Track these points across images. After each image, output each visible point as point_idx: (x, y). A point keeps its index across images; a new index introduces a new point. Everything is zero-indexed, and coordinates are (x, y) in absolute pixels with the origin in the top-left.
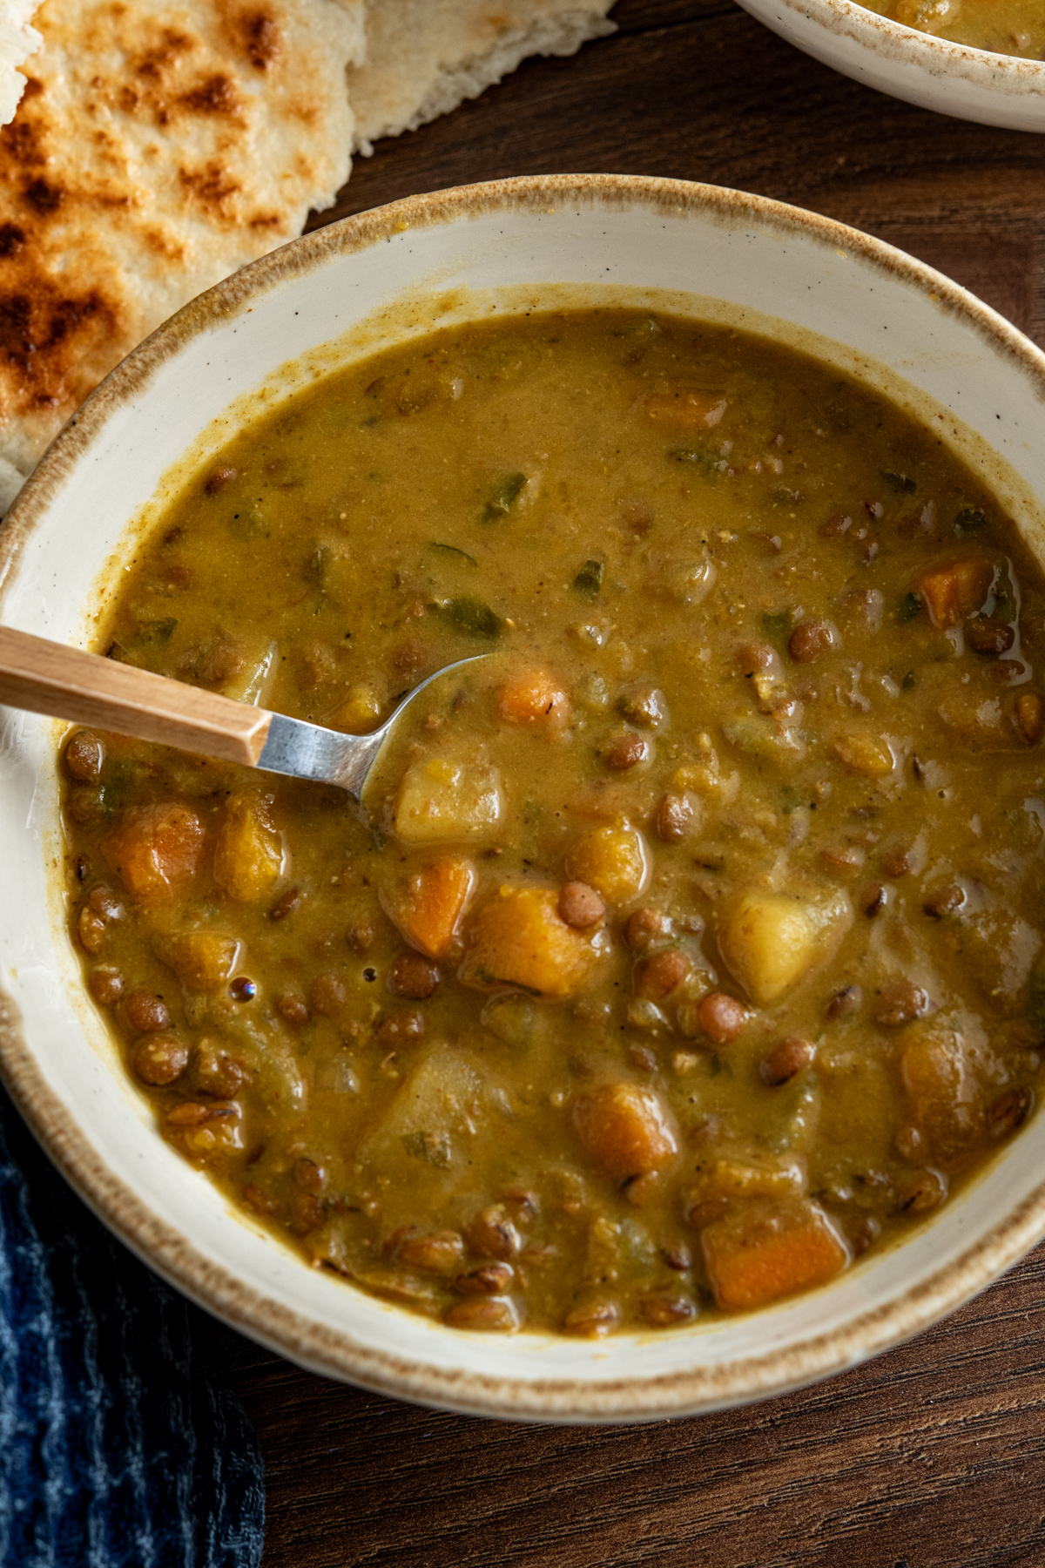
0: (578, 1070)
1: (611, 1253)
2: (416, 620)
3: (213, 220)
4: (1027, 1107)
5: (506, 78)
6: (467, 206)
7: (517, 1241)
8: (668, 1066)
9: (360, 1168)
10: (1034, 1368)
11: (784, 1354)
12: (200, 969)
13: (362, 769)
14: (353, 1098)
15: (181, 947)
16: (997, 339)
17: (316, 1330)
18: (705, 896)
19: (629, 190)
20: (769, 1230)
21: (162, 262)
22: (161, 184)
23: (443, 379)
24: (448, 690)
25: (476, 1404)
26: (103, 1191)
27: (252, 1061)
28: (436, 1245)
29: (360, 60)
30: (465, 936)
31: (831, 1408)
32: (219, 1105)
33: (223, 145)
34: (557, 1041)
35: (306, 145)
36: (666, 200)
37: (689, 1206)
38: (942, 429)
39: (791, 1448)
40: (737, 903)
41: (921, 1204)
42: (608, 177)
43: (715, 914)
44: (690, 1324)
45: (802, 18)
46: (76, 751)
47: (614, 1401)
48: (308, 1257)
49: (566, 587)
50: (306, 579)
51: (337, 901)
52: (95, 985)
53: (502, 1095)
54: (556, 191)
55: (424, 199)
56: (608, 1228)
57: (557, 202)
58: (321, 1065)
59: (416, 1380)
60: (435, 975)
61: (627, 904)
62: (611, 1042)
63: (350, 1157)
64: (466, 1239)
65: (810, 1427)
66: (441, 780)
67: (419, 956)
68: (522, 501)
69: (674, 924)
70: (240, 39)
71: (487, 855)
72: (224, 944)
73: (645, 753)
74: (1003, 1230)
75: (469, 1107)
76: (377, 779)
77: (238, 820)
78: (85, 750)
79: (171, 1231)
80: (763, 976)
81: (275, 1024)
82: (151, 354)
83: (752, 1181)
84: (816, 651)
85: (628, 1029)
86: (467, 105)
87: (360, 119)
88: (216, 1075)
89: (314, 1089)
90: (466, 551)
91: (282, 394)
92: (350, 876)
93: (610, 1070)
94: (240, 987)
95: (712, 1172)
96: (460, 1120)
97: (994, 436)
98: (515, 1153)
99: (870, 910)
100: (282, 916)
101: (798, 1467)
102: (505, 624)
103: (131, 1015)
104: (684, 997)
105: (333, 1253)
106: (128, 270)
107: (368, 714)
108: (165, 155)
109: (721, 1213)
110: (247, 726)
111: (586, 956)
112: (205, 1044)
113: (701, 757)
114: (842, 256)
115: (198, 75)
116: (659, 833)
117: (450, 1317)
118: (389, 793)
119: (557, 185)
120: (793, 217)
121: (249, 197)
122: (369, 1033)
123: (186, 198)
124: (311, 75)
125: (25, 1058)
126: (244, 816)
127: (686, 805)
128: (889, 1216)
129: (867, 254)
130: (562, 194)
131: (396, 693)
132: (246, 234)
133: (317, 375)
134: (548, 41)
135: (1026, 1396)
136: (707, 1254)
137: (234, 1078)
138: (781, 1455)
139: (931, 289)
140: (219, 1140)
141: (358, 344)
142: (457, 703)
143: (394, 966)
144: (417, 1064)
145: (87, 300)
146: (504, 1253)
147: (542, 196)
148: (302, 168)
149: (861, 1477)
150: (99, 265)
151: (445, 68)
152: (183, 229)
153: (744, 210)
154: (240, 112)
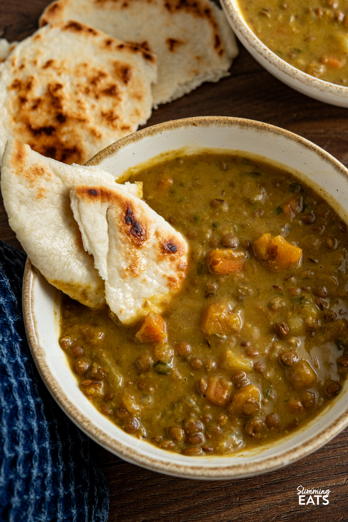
3: (111, 127)
5: (198, 88)
6: (184, 125)
10: (341, 473)
11: (265, 461)
16: (337, 168)
17: (128, 449)
19: (231, 121)
21: (95, 138)
22: (95, 116)
25: (174, 472)
26: (67, 406)
27: (107, 370)
29: (155, 82)
31: (280, 483)
32: (97, 381)
33: (115, 105)
35: (138, 105)
36: (242, 124)
38: (321, 194)
39: (267, 494)
42: (226, 117)
45: (283, 74)
47: (214, 473)
52: (62, 343)
54: (210, 121)
55: (172, 122)
57: (210, 124)
59: (157, 464)
65: (273, 488)
70: (121, 75)
74: (330, 427)
79: (86, 418)
86: (186, 95)
87: (154, 98)
88: (96, 373)
89: (125, 380)
97: (336, 196)
101: (269, 500)
103: (74, 352)
106: (85, 141)
108: (97, 107)
112: (94, 364)
114: (293, 142)
115: (108, 85)
119: (211, 119)
120: (279, 131)
121: (121, 121)
123: (103, 120)
124: (141, 86)
125: (46, 366)
129: (300, 142)
130: (212, 122)
132: (120, 131)
134: (211, 78)
135: (338, 482)
138: (264, 496)
139: (319, 153)
140: (96, 391)
145: (73, 149)
147: (206, 122)
148: (137, 113)
149: (288, 504)
150: (77, 139)
151: (180, 85)
152: (102, 129)
153: (265, 128)
154: (120, 96)
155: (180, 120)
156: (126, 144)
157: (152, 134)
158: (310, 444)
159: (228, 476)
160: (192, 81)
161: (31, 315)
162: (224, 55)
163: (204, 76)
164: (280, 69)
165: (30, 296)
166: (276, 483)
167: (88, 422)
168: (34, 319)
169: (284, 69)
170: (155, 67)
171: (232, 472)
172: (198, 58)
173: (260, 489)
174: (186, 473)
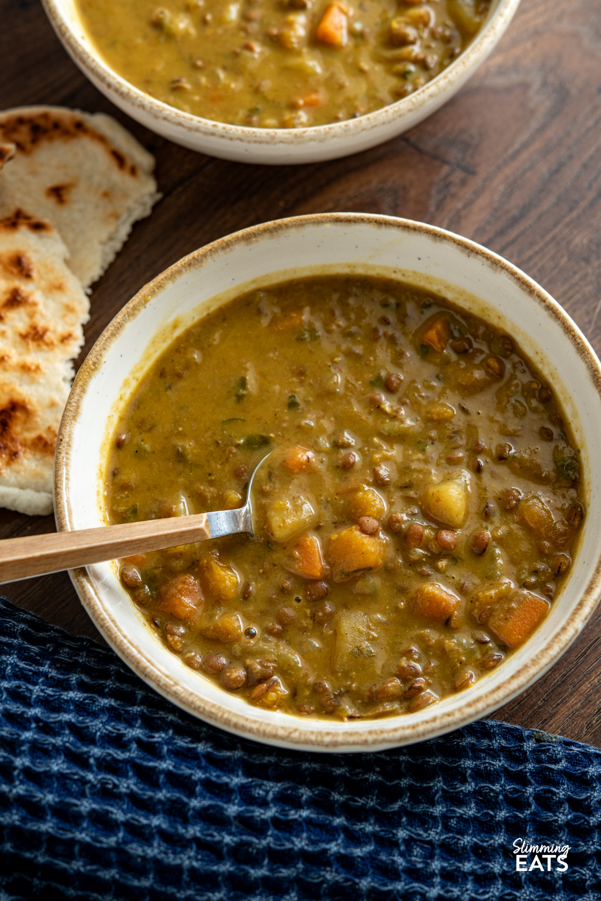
0: (402, 591)
1: (458, 651)
2: (234, 454)
3: (45, 347)
4: (582, 510)
5: (130, 236)
6: (170, 279)
7: (419, 667)
8: (437, 570)
9: (340, 674)
11: (553, 641)
12: (229, 634)
13: (247, 521)
14: (320, 650)
15: (216, 629)
16: (406, 227)
18: (413, 498)
19: (230, 241)
20: (513, 608)
21: (33, 374)
22: (14, 345)
23: (189, 356)
24: (263, 474)
25: (449, 725)
27: (272, 657)
28: (389, 685)
29: (68, 256)
30: (328, 563)
31: (563, 682)
32: (269, 681)
33: (31, 316)
34: (387, 584)
35: (65, 299)
36: (247, 238)
37: (477, 616)
38: (397, 277)
39: (558, 705)
40: (426, 494)
41: (564, 568)
42: (220, 240)
43: (420, 503)
44: (504, 662)
45: (257, 146)
46: (127, 576)
47: (501, 694)
48: (341, 719)
49: (286, 411)
50: (180, 462)
51: (267, 578)
52: (189, 663)
53: (379, 616)
54: (202, 256)
55: (151, 284)
56: (451, 643)
57: (204, 260)
58: (301, 644)
59: (421, 729)
60: (324, 585)
61: (384, 516)
62: (409, 572)
63: (334, 672)
64: (398, 676)
65: (560, 694)
66: (283, 509)
67: (314, 581)
68: (249, 387)
69: (407, 515)
70: (15, 270)
71: (318, 528)
72: (234, 618)
73: (357, 458)
75: (369, 627)
76: (257, 522)
77: (209, 568)
78: (130, 573)
79: (290, 728)
80: (454, 514)
81: (271, 639)
82: (76, 398)
83: (496, 594)
84: (399, 384)
85: (412, 564)
86: (118, 255)
87: (80, 278)
88: (261, 670)
89: (303, 655)
90: (237, 417)
91: (128, 393)
92: (267, 565)
93: (415, 585)
94: (249, 634)
95: (477, 600)
96: (368, 634)
97: (422, 268)
98: (397, 636)
99: (477, 470)
100: (249, 596)
101: (564, 711)
102: (270, 437)
103: (211, 667)
104: (428, 540)
105: (350, 712)
106: (20, 385)
107: (237, 500)
108: (10, 333)
109: (491, 613)
110: (200, 522)
111: (381, 544)
112: (248, 662)
113: (378, 448)
114: (328, 226)
115: (5, 293)
116: (380, 484)
117: (410, 710)
118: (264, 525)
119: (201, 253)
120: (301, 220)
121: (54, 332)
122: (311, 622)
123: (28, 344)
124: (52, 270)
125: (191, 694)
126: (211, 566)
127: (384, 467)
128: (554, 580)
129: (338, 220)
130: (205, 255)
131: (243, 486)
132: (61, 346)
133: (137, 379)
134: (139, 212)
136: (495, 631)
137: (269, 667)
138: (555, 710)
139: (369, 221)
140: (277, 695)
141: (147, 358)
142: (270, 475)
143: (306, 591)
144: (337, 623)
145: (10, 406)
146: (416, 674)
147: (197, 260)
148: (69, 309)
149: (590, 701)
150: (6, 389)
151: (103, 243)
152: (33, 357)
153: (280, 227)
154: (31, 299)
155: (161, 276)
156: (107, 347)
157: (133, 315)
158: (594, 586)
159: (519, 688)
160: (117, 231)
161: (125, 641)
162: (140, 173)
163: (129, 216)
164: (249, 142)
165: (107, 617)
166: (559, 686)
167: (296, 730)
168: (132, 645)
169: (256, 139)
170: (55, 234)
172: (106, 195)
173: (543, 705)
174: (465, 715)
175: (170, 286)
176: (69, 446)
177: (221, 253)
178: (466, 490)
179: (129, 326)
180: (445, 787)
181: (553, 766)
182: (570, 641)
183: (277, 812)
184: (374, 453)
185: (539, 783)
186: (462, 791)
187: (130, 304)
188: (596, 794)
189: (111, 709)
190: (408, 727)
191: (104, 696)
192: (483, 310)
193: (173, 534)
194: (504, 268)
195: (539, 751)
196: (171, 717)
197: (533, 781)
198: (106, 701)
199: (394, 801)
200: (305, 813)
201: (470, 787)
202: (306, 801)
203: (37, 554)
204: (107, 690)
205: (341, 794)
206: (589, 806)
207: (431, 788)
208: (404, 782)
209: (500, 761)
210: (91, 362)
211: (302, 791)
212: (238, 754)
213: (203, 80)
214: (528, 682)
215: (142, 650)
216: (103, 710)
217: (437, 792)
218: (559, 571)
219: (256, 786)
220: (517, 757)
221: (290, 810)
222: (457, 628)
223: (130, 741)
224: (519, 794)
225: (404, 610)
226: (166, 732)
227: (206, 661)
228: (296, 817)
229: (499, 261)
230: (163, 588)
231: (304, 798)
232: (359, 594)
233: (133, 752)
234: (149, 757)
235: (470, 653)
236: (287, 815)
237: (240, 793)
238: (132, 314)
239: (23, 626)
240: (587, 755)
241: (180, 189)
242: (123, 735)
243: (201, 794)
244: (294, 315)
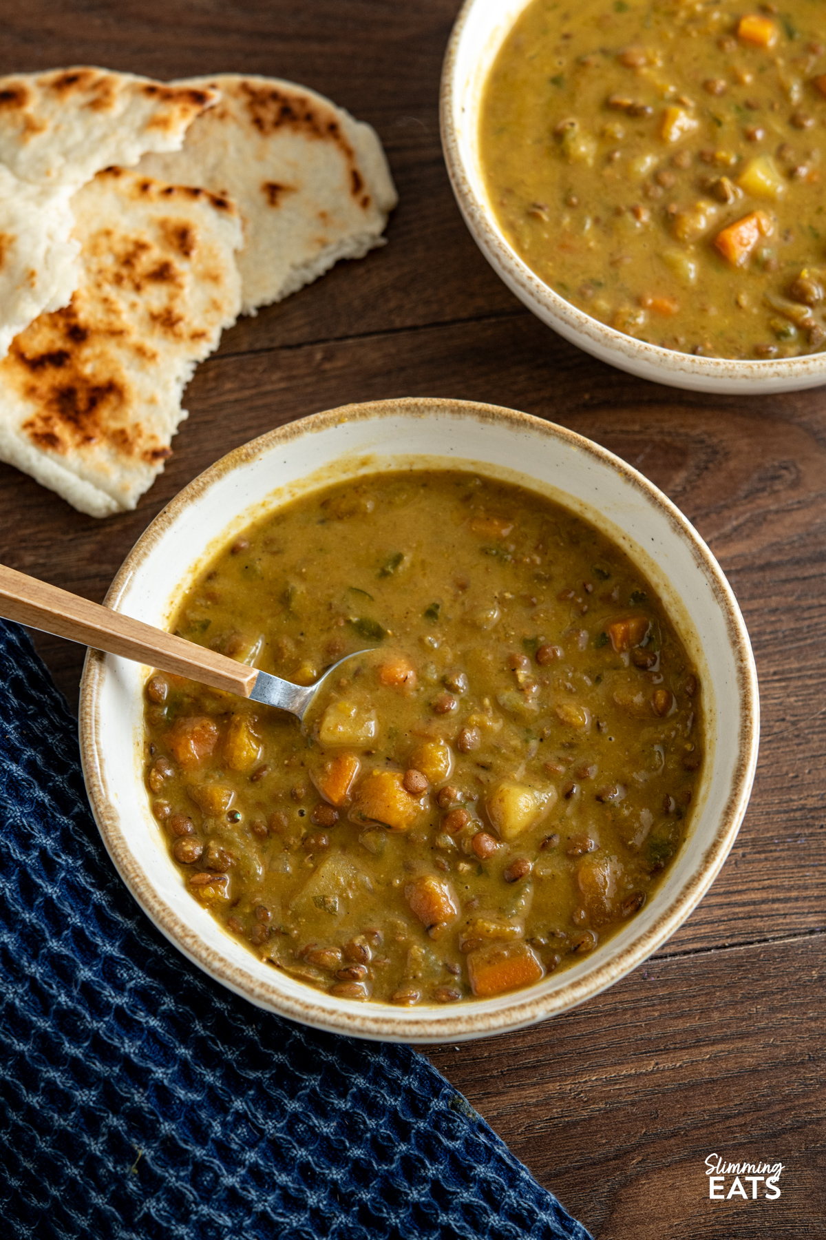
0: (408, 868)
1: (419, 964)
2: (339, 628)
3: (171, 337)
4: (642, 901)
6: (378, 412)
7: (370, 955)
8: (455, 870)
9: (290, 912)
10: (645, 1053)
12: (212, 804)
13: (303, 704)
14: (289, 876)
15: (203, 792)
16: (653, 498)
17: (262, 985)
18: (481, 782)
19: (464, 408)
20: (503, 956)
23: (363, 501)
24: (353, 666)
25: (343, 1027)
26: (157, 907)
27: (236, 853)
28: (328, 954)
30: (353, 795)
31: (534, 1067)
32: (218, 875)
34: (398, 853)
36: (484, 415)
37: (461, 943)
38: (625, 545)
39: (512, 1086)
40: (497, 787)
41: (583, 949)
42: (454, 401)
43: (485, 791)
44: (458, 1002)
45: (562, 323)
46: (153, 687)
48: (260, 956)
49: (420, 616)
50: (281, 602)
51: (287, 773)
52: (156, 810)
53: (367, 879)
54: (426, 406)
55: (355, 407)
56: (418, 951)
57: (426, 413)
58: (273, 858)
59: (313, 1013)
60: (336, 815)
61: (440, 784)
62: (426, 855)
63: (285, 907)
64: (344, 952)
65: (522, 1076)
66: (345, 713)
67: (328, 805)
68: (400, 568)
69: (463, 795)
71: (367, 753)
72: (226, 792)
73: (454, 706)
74: (621, 956)
75: (349, 885)
76: (311, 710)
77: (237, 727)
78: (158, 686)
79: (191, 930)
80: (508, 825)
81: (250, 835)
82: (208, 479)
83: (495, 930)
84: (550, 659)
85: (435, 848)
88: (217, 860)
89: (268, 872)
90: (369, 592)
91: (275, 505)
92: (295, 760)
93: (425, 869)
94: (232, 815)
95: (474, 925)
96: (344, 890)
97: (651, 550)
98: (372, 910)
99: (568, 795)
100: (257, 780)
101: (514, 1097)
102: (387, 633)
103: (174, 827)
104: (466, 834)
105: (273, 955)
107: (310, 676)
109: (478, 946)
110: (246, 676)
111: (416, 809)
112: (212, 844)
113: (484, 709)
114: (574, 450)
116: (459, 748)
117: (331, 991)
118: (318, 718)
119: (427, 403)
120: (550, 428)
122: (300, 843)
126: (240, 726)
127: (474, 734)
128: (566, 954)
129: (587, 449)
130: (429, 408)
131: (326, 665)
133: (293, 495)
135: (640, 1067)
136: (470, 968)
137: (226, 862)
138: (505, 1090)
139: (620, 470)
140: (217, 893)
141: (317, 480)
142: (357, 673)
143: (315, 809)
144: (323, 861)
146: (363, 960)
147: (419, 409)
149: (548, 1104)
153: (524, 422)
155: (372, 404)
156: (272, 445)
157: (319, 428)
158: (583, 983)
159: (438, 1036)
161: (95, 747)
164: (556, 315)
165: (93, 714)
166: (527, 1068)
167: (193, 937)
168: (99, 756)
169: (563, 315)
171: (444, 1029)
173: (498, 1077)
174: (364, 1028)
175: (375, 419)
176: (170, 523)
177: (448, 415)
178: (539, 807)
179: (308, 436)
180: (318, 1089)
181: (444, 1140)
182: (521, 1022)
183: (127, 1003)
184: (475, 712)
185: (419, 1147)
186: (333, 1103)
187: (321, 416)
188: (465, 1195)
189: (41, 805)
190: (301, 1004)
191: (43, 788)
192: (688, 633)
193: (209, 671)
194: (725, 601)
195: (444, 1116)
196: (91, 848)
197: (413, 1141)
198: (41, 794)
199: (255, 1069)
200: (153, 1022)
201: (344, 1105)
202: (164, 1012)
203: (56, 611)
204: (51, 784)
205: (205, 1027)
206: (450, 1202)
207: (303, 1080)
208: (279, 1057)
209: (396, 1100)
210: (244, 451)
211: (166, 1000)
212: (129, 924)
213: (567, 220)
214: (450, 1035)
215: (105, 766)
216: (32, 800)
217: (305, 1087)
218: (576, 949)
219: (125, 966)
220: (417, 1106)
221: (141, 1010)
222: (435, 940)
223: (35, 846)
224: (390, 1144)
225: (396, 888)
226: (75, 859)
227: (172, 817)
228: (143, 1020)
229: (724, 591)
230: (182, 720)
231: (163, 1008)
232: (362, 845)
233: (31, 859)
234: (43, 873)
235: (430, 973)
236: (135, 1013)
237: (105, 963)
238: (316, 426)
239: (21, 673)
240: (490, 1152)
241: (493, 320)
242: (33, 837)
243: (66, 939)
244: (496, 523)
